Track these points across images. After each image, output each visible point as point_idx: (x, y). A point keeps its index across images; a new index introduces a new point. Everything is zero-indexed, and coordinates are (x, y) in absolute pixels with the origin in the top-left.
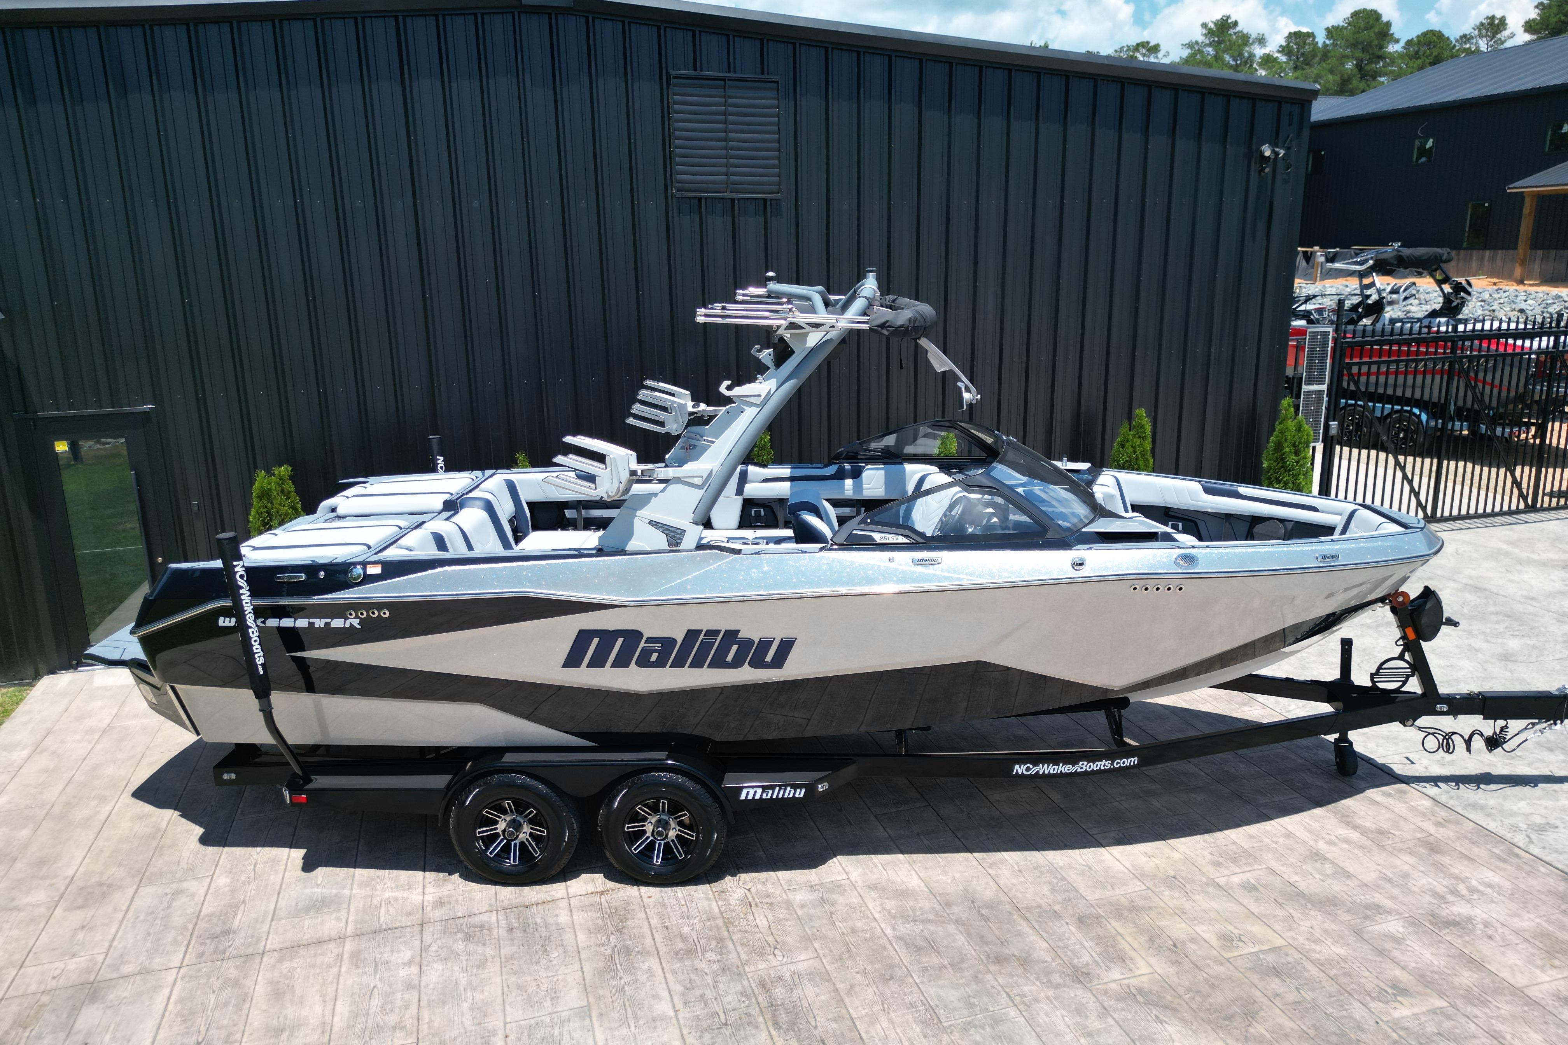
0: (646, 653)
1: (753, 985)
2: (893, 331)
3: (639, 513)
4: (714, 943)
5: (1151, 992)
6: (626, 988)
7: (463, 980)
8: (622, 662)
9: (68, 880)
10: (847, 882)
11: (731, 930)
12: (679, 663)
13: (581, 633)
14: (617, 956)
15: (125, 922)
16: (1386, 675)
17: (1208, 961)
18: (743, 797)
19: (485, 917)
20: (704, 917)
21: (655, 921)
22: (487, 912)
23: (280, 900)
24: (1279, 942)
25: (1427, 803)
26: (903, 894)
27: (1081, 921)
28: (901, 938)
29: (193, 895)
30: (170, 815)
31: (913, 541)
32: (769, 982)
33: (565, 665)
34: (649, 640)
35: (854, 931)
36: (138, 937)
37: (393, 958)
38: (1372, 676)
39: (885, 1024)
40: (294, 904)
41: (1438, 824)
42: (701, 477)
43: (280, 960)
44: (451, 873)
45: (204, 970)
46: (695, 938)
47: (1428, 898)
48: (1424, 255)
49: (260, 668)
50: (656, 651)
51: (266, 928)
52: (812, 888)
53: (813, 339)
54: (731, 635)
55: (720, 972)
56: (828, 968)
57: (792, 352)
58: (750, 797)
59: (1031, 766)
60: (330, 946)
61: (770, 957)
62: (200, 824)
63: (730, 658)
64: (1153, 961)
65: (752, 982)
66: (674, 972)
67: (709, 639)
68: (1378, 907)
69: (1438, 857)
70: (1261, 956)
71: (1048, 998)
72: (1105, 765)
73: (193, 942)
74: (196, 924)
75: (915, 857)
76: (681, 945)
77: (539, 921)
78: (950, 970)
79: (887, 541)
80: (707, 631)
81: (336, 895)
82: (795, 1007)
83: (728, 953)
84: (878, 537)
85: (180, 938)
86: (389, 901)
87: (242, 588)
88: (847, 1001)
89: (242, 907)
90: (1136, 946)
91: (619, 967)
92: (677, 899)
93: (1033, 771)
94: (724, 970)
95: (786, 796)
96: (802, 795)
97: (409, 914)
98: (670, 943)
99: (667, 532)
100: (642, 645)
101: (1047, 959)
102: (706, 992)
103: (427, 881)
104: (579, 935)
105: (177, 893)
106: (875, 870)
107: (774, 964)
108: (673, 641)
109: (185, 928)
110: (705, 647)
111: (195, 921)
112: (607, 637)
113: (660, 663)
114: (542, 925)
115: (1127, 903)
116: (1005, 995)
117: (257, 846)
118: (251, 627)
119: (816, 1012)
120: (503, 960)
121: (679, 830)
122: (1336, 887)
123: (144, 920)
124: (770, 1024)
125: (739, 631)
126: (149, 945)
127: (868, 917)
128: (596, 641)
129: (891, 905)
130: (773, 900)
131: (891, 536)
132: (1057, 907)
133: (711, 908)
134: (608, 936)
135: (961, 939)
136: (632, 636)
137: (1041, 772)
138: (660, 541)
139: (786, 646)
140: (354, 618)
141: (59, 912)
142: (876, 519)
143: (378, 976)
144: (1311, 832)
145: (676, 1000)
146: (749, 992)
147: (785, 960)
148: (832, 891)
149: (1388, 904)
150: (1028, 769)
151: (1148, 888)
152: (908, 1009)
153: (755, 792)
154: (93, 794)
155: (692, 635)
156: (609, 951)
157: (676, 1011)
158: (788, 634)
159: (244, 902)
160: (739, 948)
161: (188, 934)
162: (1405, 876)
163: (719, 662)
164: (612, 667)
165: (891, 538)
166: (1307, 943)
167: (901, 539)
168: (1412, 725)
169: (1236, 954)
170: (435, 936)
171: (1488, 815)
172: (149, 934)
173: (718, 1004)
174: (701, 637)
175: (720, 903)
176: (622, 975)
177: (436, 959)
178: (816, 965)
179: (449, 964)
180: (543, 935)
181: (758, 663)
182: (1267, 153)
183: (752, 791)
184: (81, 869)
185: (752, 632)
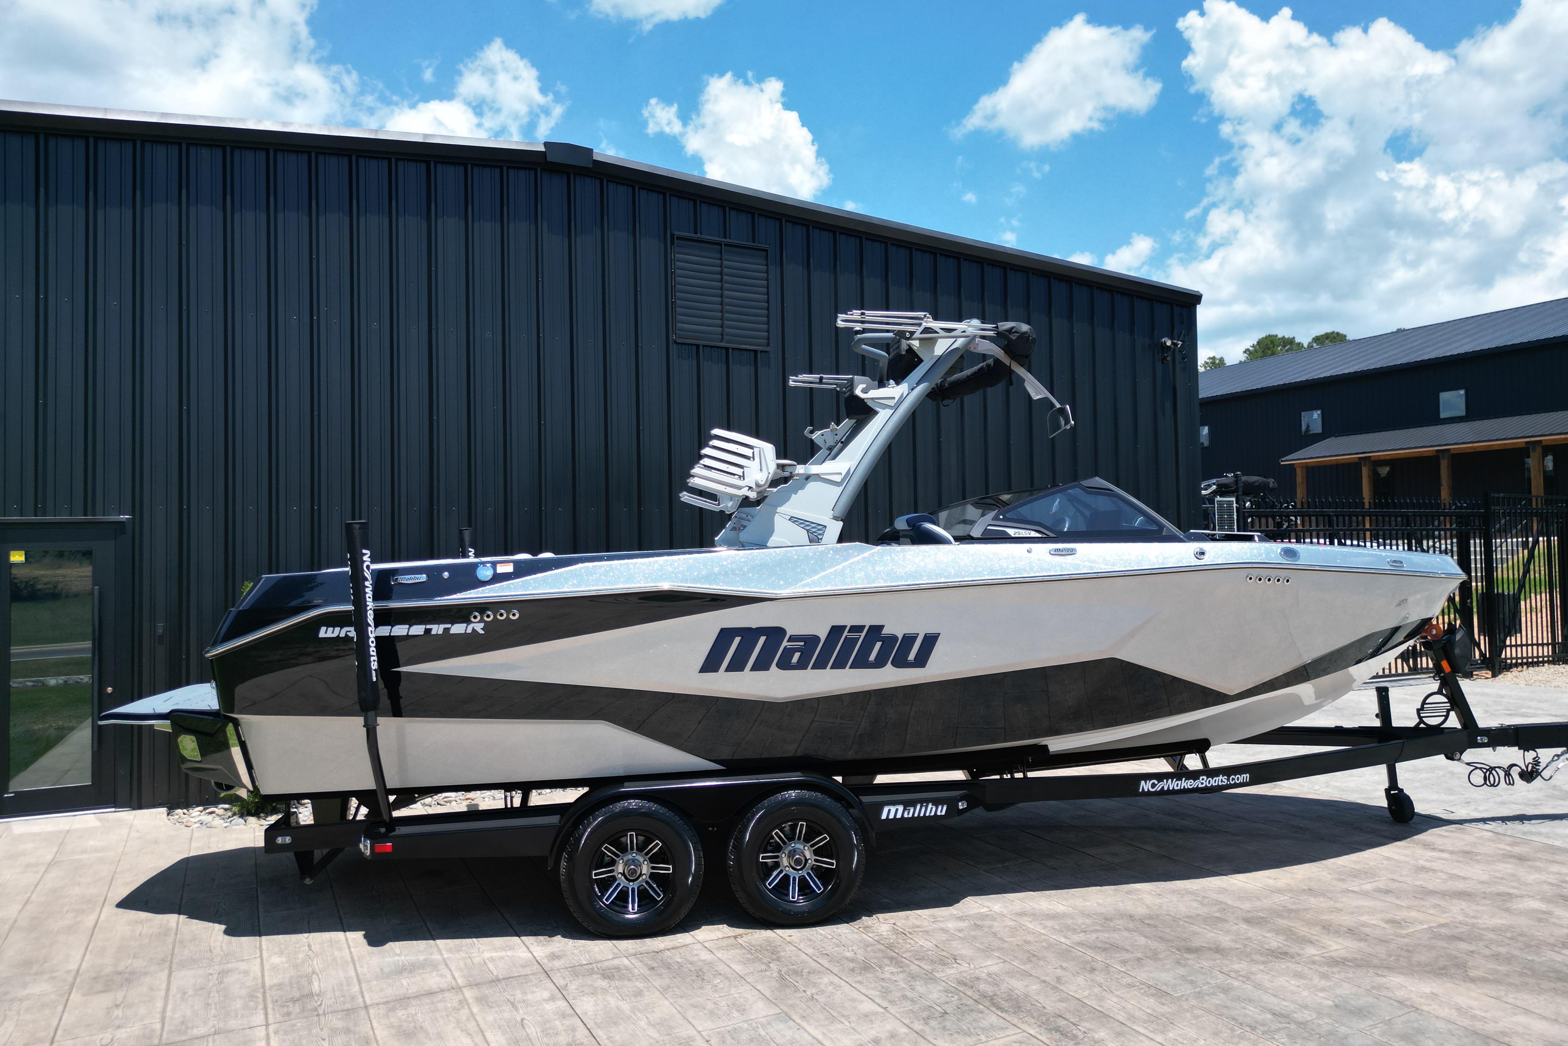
0: (789, 653)
1: (953, 985)
2: (1019, 336)
3: (779, 509)
4: (887, 961)
5: (1356, 959)
6: (816, 997)
7: (625, 1006)
8: (762, 665)
9: (73, 973)
10: (992, 913)
11: (897, 951)
12: (820, 665)
13: (723, 631)
14: (787, 977)
15: (170, 997)
16: (1429, 709)
17: (1391, 937)
18: (884, 817)
19: (616, 962)
20: (862, 945)
21: (810, 951)
22: (614, 958)
23: (358, 968)
24: (1442, 921)
25: (1490, 834)
26: (1054, 916)
27: (1248, 921)
28: (1080, 944)
29: (246, 973)
30: (172, 919)
31: (1044, 536)
32: (968, 981)
33: (703, 670)
34: (792, 639)
35: (1026, 942)
36: (196, 1008)
37: (530, 997)
38: (1418, 711)
39: (1115, 1000)
40: (378, 970)
41: (1510, 845)
42: (841, 474)
43: (393, 1010)
44: (550, 936)
45: (299, 1025)
46: (863, 958)
47: (1546, 887)
48: (1255, 482)
49: (374, 673)
50: (796, 650)
51: (357, 988)
52: (960, 919)
53: (941, 347)
54: (875, 630)
55: (909, 979)
56: (1022, 967)
57: (921, 361)
58: (891, 816)
59: (1156, 782)
60: (446, 995)
61: (955, 965)
62: (220, 923)
63: (872, 657)
64: (1339, 940)
65: (950, 983)
66: (860, 982)
67: (854, 635)
68: (1509, 894)
69: (1530, 863)
70: (1435, 930)
71: (1262, 971)
72: (1222, 781)
73: (270, 1006)
74: (264, 993)
75: (1047, 892)
76: (851, 965)
77: (679, 960)
78: (1148, 960)
79: (1021, 536)
80: (852, 627)
81: (425, 960)
82: (1010, 995)
83: (908, 966)
84: (1012, 532)
85: (252, 1004)
86: (492, 959)
87: (367, 579)
88: (1061, 987)
89: (314, 976)
90: (1315, 933)
91: (796, 984)
92: (821, 935)
93: (1158, 788)
94: (914, 977)
95: (927, 814)
96: (943, 813)
97: (524, 966)
98: (838, 964)
99: (808, 528)
100: (785, 643)
101: (1237, 946)
102: (907, 994)
103: (527, 943)
104: (731, 966)
105: (223, 973)
106: (1014, 903)
107: (963, 969)
108: (816, 639)
109: (252, 997)
110: (850, 644)
111: (261, 990)
112: (749, 635)
113: (802, 665)
114: (685, 962)
115: (1281, 908)
116: (1218, 973)
117: (301, 933)
118: (370, 626)
119: (1036, 998)
120: (660, 989)
121: (816, 860)
122: (1461, 886)
123: (195, 995)
124: (994, 1009)
125: (882, 627)
126: (213, 1012)
127: (1035, 933)
128: (737, 640)
129: (1050, 923)
130: (926, 929)
131: (1023, 531)
132: (1218, 915)
133: (863, 939)
134: (768, 964)
135: (1142, 941)
136: (775, 634)
137: (1166, 789)
138: (802, 535)
139: (930, 641)
140: (478, 622)
141: (75, 997)
142: (1008, 515)
143: (521, 1012)
144: (1406, 856)
145: (877, 1000)
146: (953, 990)
147: (972, 966)
148: (983, 920)
149: (1516, 892)
150: (1153, 786)
151: (1292, 898)
152: (1130, 988)
153: (897, 810)
154: (65, 909)
155: (836, 631)
156: (775, 975)
157: (885, 1008)
158: (932, 630)
159: (314, 973)
160: (917, 962)
161: (261, 1000)
162: (1513, 875)
163: (861, 663)
164: (751, 670)
165: (1024, 533)
166: (1467, 919)
167: (1034, 534)
168: (1459, 759)
169: (1411, 930)
170: (567, 979)
171: (1548, 837)
172: (208, 1005)
173: (926, 1000)
174: (846, 633)
175: (870, 935)
176: (804, 989)
177: (581, 994)
178: (1008, 966)
179: (600, 996)
180: (693, 969)
181: (901, 662)
182: (1169, 343)
183: (893, 809)
184: (84, 964)
185: (895, 628)
